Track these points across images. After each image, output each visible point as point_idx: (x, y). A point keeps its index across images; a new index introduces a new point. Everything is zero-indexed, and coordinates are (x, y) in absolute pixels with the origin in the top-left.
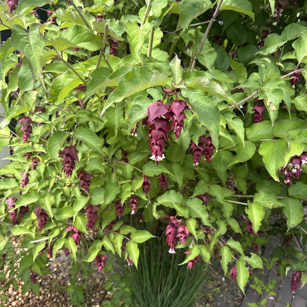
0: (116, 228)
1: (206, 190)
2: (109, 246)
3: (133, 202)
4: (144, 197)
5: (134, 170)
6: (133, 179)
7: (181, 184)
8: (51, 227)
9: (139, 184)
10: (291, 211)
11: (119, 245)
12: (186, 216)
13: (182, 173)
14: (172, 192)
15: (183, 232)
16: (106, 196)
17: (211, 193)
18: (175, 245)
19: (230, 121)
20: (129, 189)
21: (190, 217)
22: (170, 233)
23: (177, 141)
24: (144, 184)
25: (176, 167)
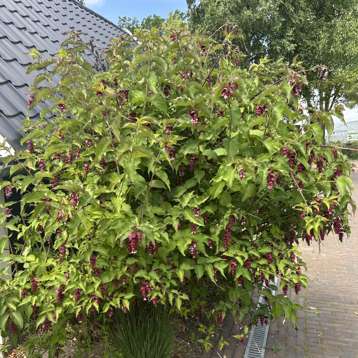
0: (115, 296)
1: (158, 267)
2: (113, 304)
3: (123, 278)
4: (128, 275)
5: (122, 263)
6: (121, 268)
7: (145, 266)
8: (83, 299)
9: (125, 269)
10: (199, 271)
11: (118, 303)
12: (149, 279)
13: (145, 261)
14: (142, 270)
15: (149, 287)
16: (110, 278)
17: (160, 268)
18: (146, 295)
19: (162, 233)
20: (121, 272)
21: (151, 279)
22: (143, 290)
23: (140, 245)
24: (128, 269)
25: (141, 259)
